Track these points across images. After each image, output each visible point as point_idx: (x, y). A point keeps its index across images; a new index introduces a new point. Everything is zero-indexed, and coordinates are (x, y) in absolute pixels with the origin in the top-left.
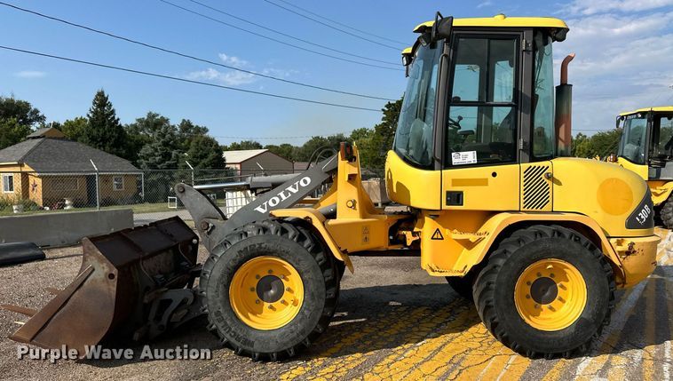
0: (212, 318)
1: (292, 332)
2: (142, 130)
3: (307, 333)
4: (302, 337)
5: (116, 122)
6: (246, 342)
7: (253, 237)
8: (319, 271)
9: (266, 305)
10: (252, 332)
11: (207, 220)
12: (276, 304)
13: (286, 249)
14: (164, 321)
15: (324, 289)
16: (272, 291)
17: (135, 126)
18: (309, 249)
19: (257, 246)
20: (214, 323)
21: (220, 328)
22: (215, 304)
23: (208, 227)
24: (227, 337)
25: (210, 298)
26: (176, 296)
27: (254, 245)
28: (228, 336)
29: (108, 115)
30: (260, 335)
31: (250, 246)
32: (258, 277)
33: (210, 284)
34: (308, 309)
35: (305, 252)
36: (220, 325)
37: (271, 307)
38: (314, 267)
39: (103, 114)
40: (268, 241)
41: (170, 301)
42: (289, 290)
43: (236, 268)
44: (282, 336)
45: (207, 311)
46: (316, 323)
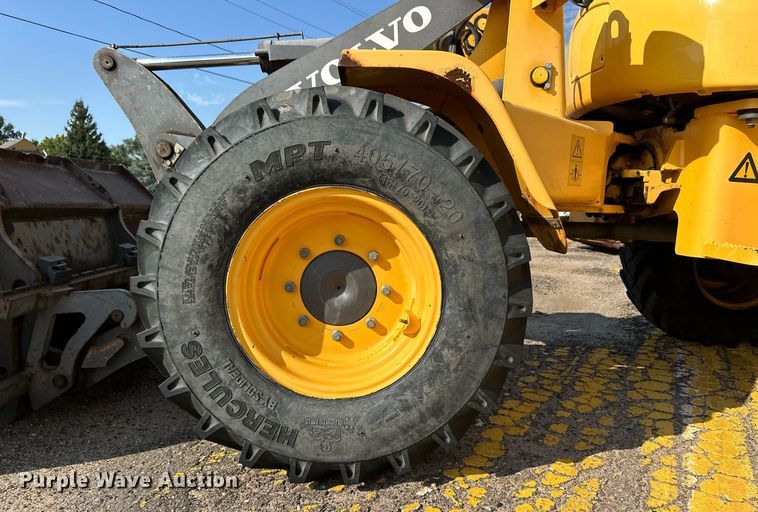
0: (175, 362)
1: (407, 408)
2: (131, 152)
3: (449, 413)
4: (433, 423)
5: (98, 138)
6: (275, 431)
7: (294, 119)
8: (493, 236)
9: (331, 330)
10: (293, 405)
11: (169, 138)
12: (355, 330)
13: (397, 164)
14: (67, 365)
15: (505, 291)
16: (345, 296)
17: (122, 148)
18: (467, 169)
19: (310, 150)
20: (182, 376)
21: (198, 390)
22: (183, 319)
23: (173, 152)
24: (220, 416)
25: (169, 303)
26: (94, 305)
27: (300, 147)
28: (221, 413)
29: (89, 129)
30: (316, 412)
31: (288, 150)
32: (304, 253)
33: (165, 261)
34: (456, 348)
35: (452, 175)
36: (199, 383)
37: (341, 338)
38: (477, 222)
39: (82, 127)
40: (343, 137)
41: (78, 319)
42: (391, 294)
43: (246, 216)
44: (376, 418)
45: (158, 339)
46: (474, 385)
